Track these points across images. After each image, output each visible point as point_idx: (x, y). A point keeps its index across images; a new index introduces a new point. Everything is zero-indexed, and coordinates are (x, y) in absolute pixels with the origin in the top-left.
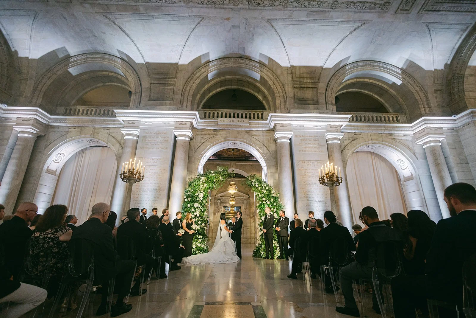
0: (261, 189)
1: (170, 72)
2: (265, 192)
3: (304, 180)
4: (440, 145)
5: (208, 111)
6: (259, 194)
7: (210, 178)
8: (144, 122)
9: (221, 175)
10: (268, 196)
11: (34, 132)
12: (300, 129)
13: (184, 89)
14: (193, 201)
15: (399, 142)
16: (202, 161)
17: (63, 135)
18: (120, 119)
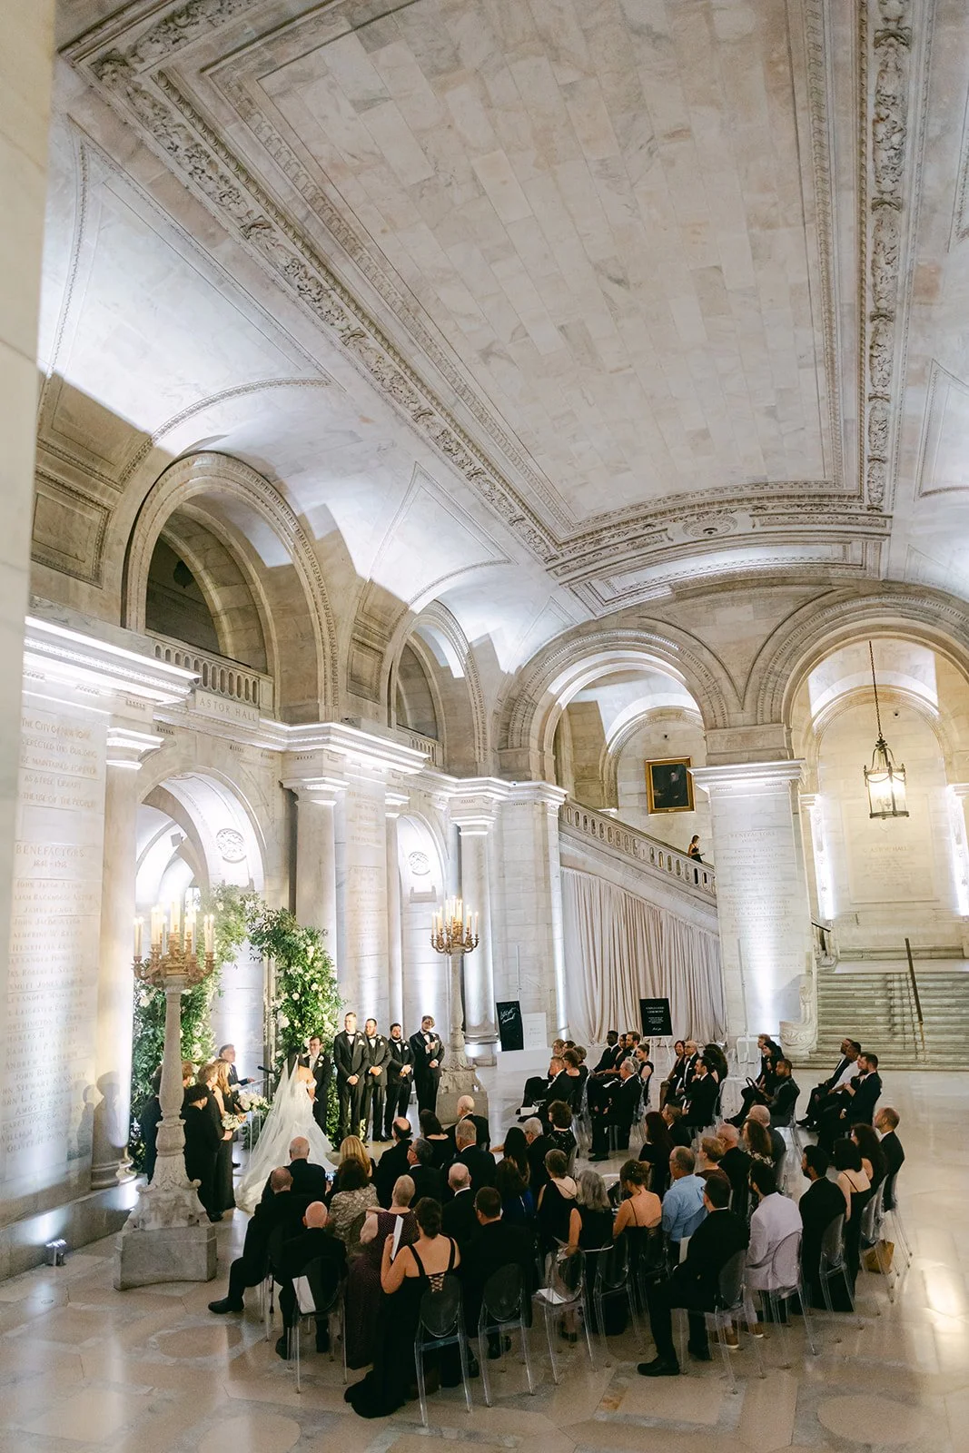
1: (113, 456)
12: (355, 771)
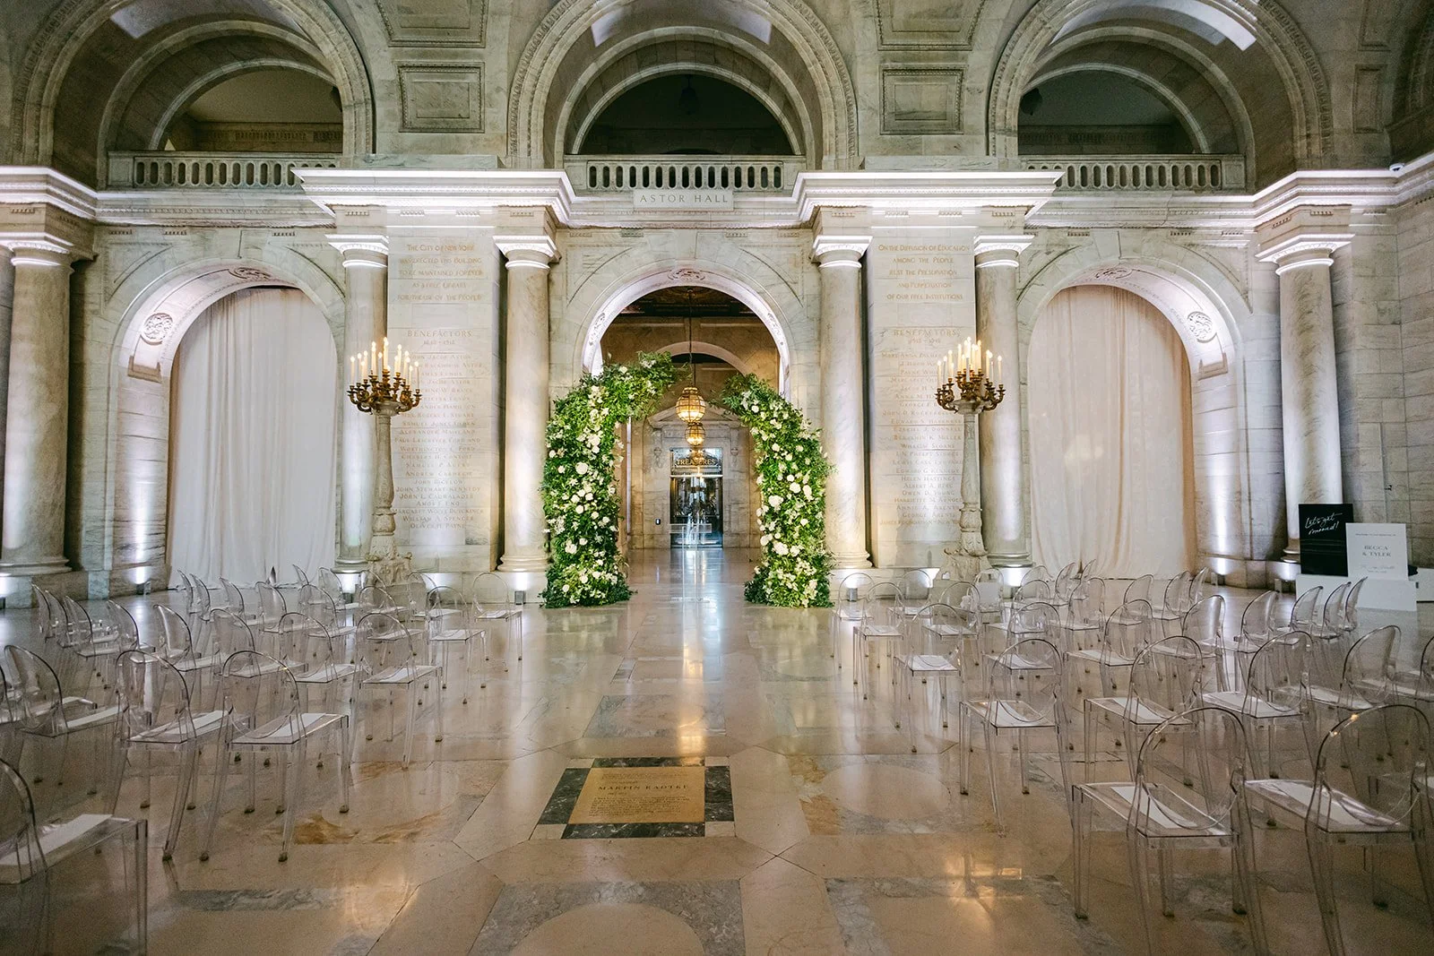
0: (767, 419)
1: (462, 21)
2: (779, 426)
3: (894, 388)
4: (1330, 264)
5: (600, 162)
6: (762, 432)
7: (617, 388)
8: (399, 211)
9: (651, 379)
10: (789, 440)
11: (59, 250)
12: (894, 223)
13: (514, 85)
14: (572, 458)
15: (1205, 256)
16: (591, 331)
17: (149, 256)
18: (321, 201)
